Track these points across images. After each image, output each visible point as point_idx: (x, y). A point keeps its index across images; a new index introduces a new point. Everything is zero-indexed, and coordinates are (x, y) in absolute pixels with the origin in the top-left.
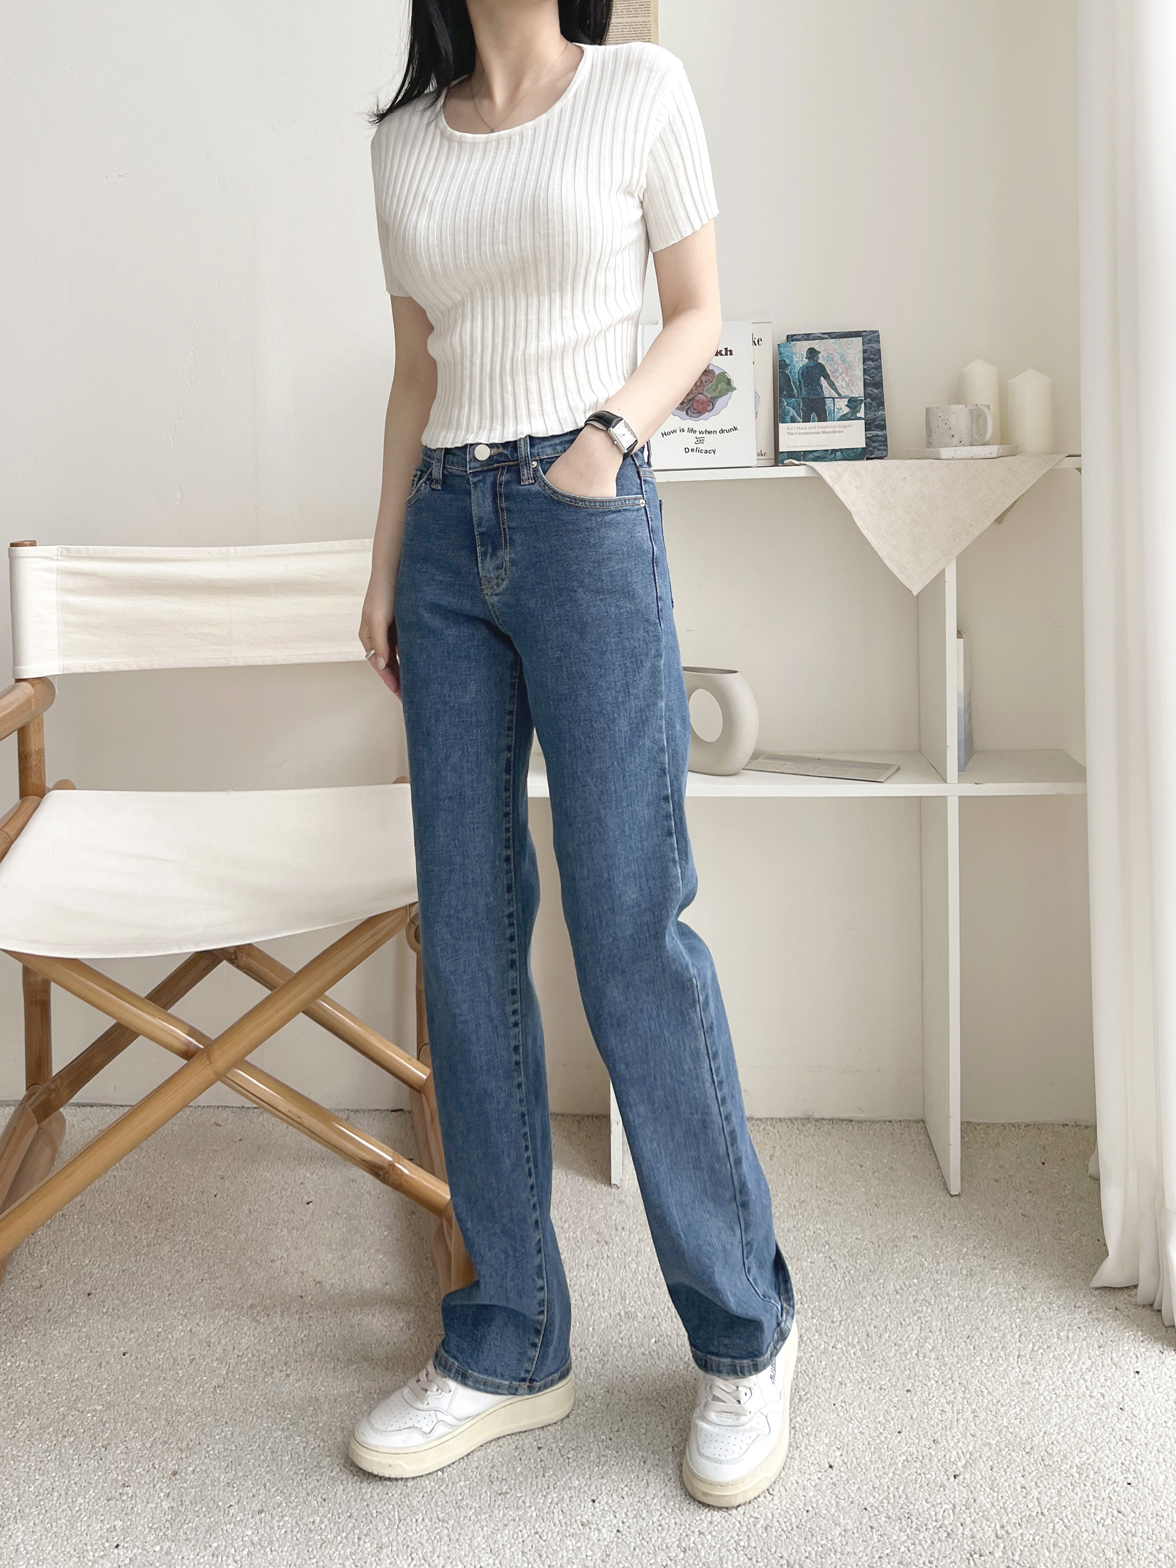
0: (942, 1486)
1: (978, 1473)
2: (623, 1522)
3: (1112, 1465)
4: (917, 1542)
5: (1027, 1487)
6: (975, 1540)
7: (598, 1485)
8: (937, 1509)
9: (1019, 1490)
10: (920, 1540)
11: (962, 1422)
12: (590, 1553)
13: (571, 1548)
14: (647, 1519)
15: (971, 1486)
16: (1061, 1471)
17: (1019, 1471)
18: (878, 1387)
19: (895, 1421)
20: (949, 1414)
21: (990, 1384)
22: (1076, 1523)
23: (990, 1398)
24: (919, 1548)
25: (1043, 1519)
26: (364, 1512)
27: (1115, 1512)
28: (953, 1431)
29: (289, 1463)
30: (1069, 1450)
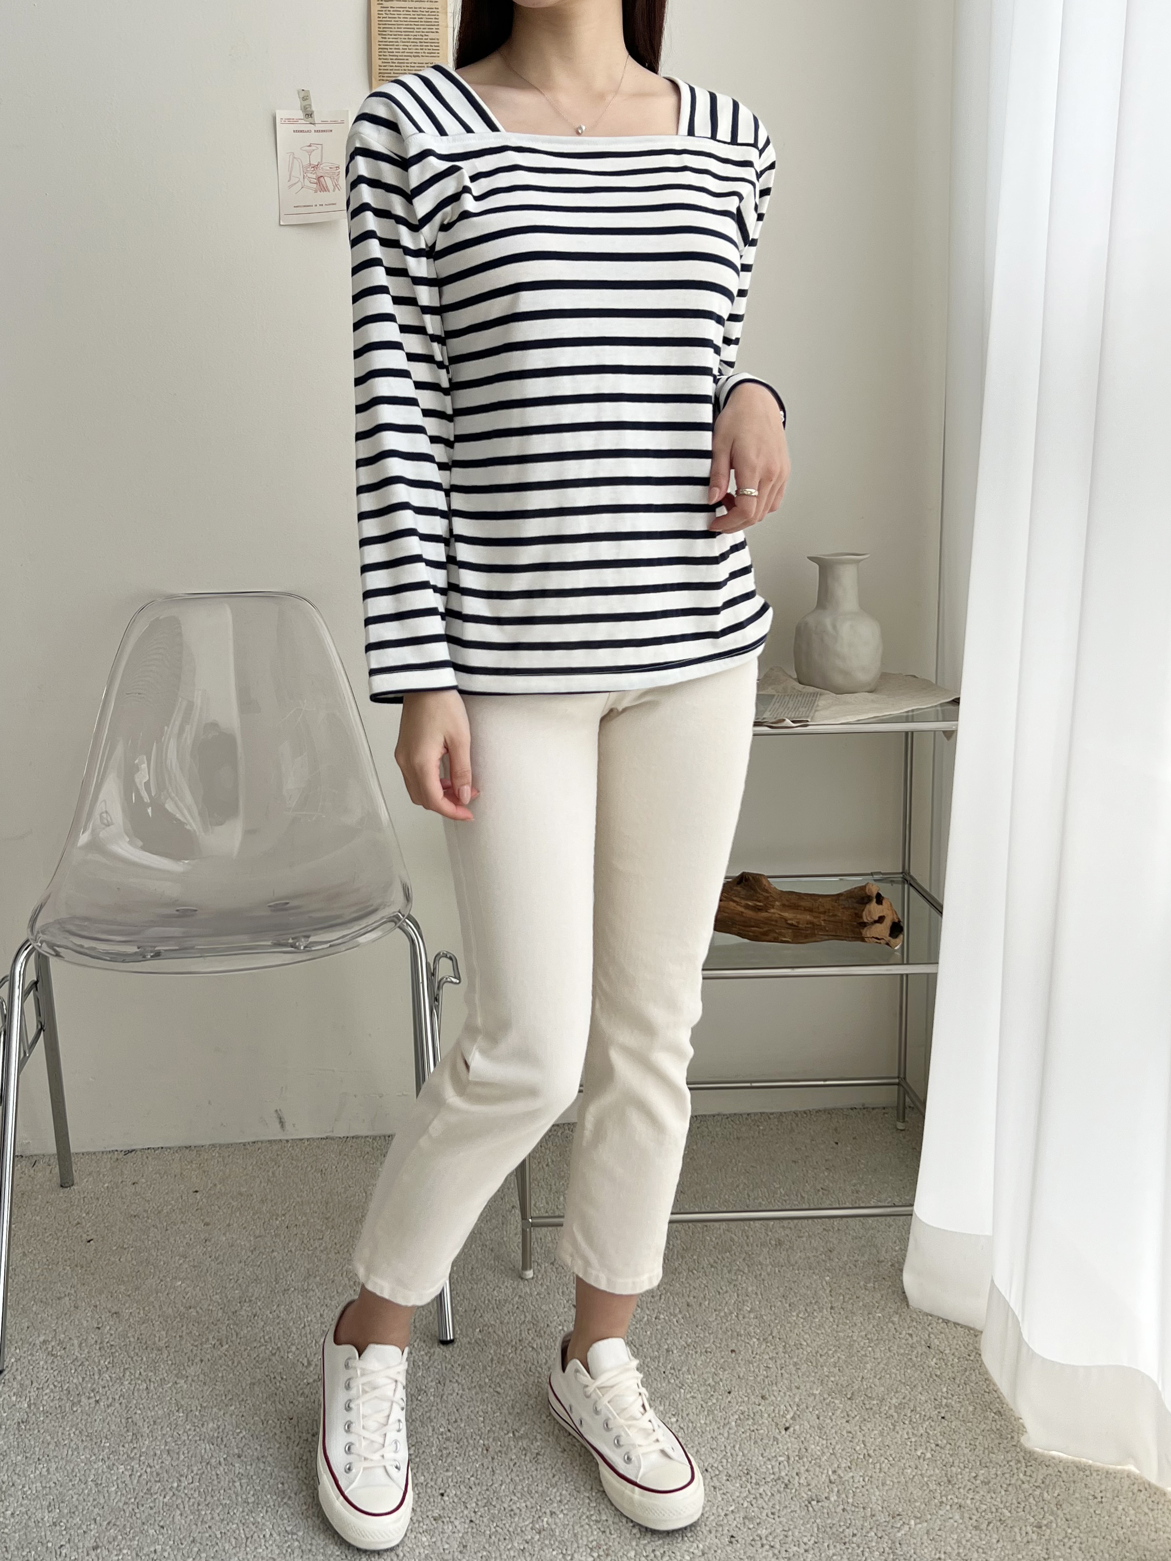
0: (775, 1439)
1: (806, 1423)
2: (475, 1512)
3: (926, 1401)
4: (758, 1495)
5: (852, 1431)
6: (810, 1487)
7: (445, 1478)
8: (773, 1463)
9: (846, 1435)
10: (760, 1494)
11: (786, 1376)
12: (446, 1546)
13: (427, 1544)
14: (498, 1506)
15: (801, 1436)
16: (881, 1413)
17: (843, 1417)
18: (704, 1350)
19: (724, 1382)
20: (774, 1369)
21: (807, 1336)
22: (899, 1461)
23: (809, 1349)
24: (760, 1501)
25: (871, 1460)
26: (207, 1535)
27: (933, 1446)
28: (779, 1386)
29: (116, 1493)
30: (886, 1392)
